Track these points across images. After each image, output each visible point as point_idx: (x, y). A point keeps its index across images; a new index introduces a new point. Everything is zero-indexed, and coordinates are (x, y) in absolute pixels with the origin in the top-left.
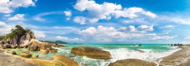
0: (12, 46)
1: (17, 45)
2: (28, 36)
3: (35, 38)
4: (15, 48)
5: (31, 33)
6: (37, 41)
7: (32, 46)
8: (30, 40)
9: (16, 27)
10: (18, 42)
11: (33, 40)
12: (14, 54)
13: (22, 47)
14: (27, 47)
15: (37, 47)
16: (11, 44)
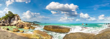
0: (6, 24)
1: (9, 24)
2: (16, 18)
3: (20, 20)
4: (8, 25)
5: (18, 16)
6: (22, 21)
7: (19, 25)
8: (17, 21)
9: (9, 12)
10: (10, 22)
11: (19, 21)
12: (8, 29)
13: (12, 25)
14: (15, 25)
15: (22, 26)
16: (5, 23)
